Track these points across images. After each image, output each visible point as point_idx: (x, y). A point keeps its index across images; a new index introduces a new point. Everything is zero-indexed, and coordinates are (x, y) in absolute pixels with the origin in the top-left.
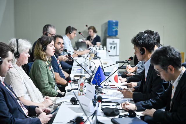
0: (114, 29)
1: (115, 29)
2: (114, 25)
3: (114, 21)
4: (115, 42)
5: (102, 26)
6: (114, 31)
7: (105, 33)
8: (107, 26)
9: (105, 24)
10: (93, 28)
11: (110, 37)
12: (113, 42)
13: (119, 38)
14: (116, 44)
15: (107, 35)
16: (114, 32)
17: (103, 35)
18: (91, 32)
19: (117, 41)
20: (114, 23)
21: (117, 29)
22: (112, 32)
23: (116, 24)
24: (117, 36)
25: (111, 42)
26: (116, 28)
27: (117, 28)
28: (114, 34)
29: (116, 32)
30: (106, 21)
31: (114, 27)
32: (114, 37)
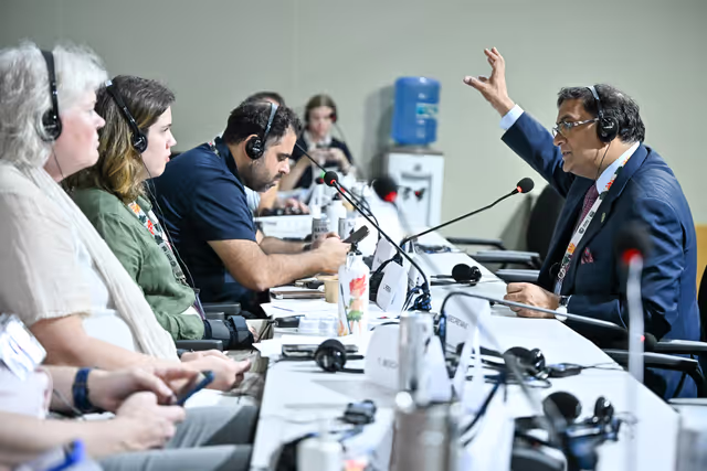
0: (421, 113)
1: (426, 116)
2: (422, 96)
3: (423, 80)
4: (425, 171)
5: (369, 102)
6: (422, 122)
7: (382, 131)
8: (392, 102)
9: (384, 92)
11: (403, 146)
12: (418, 168)
13: (440, 154)
14: (429, 178)
15: (391, 141)
17: (373, 140)
19: (432, 165)
20: (421, 86)
21: (435, 116)
22: (414, 125)
23: (433, 93)
24: (434, 146)
25: (409, 169)
26: (431, 111)
27: (436, 110)
28: (421, 134)
29: (431, 126)
30: (389, 80)
31: (421, 105)
32: (420, 150)
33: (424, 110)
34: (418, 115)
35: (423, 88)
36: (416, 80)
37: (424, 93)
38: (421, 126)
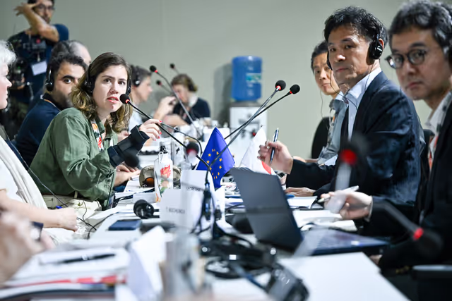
0: (250, 79)
1: (253, 81)
2: (251, 68)
3: (250, 58)
5: (217, 74)
6: (251, 86)
8: (230, 74)
9: (225, 68)
10: (184, 79)
11: (240, 102)
12: (249, 116)
14: (257, 122)
17: (220, 100)
18: (179, 91)
20: (249, 63)
21: (259, 81)
22: (246, 87)
23: (257, 66)
24: (261, 100)
25: (244, 117)
26: (257, 78)
27: (260, 77)
28: (251, 93)
29: (257, 88)
30: (228, 60)
31: (249, 75)
32: (250, 104)
33: (252, 78)
34: (248, 81)
36: (246, 58)
37: (252, 66)
38: (251, 88)
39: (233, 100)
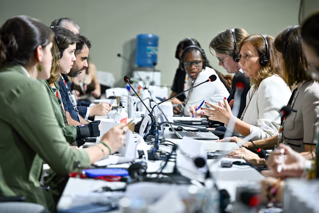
0: (149, 51)
1: (151, 53)
2: (150, 43)
3: (150, 36)
4: (151, 79)
6: (149, 56)
8: (135, 46)
9: (132, 42)
11: (142, 67)
12: (148, 78)
13: (159, 71)
16: (149, 58)
17: (127, 65)
19: (155, 76)
21: (156, 53)
22: (146, 57)
23: (155, 42)
24: (157, 67)
25: (144, 78)
26: (154, 51)
27: (157, 50)
28: (150, 62)
29: (154, 57)
30: (134, 36)
31: (149, 48)
32: (149, 69)
33: (151, 50)
34: (147, 53)
35: (150, 39)
36: (147, 36)
37: (151, 42)
39: (136, 66)
